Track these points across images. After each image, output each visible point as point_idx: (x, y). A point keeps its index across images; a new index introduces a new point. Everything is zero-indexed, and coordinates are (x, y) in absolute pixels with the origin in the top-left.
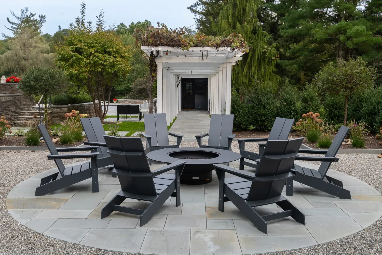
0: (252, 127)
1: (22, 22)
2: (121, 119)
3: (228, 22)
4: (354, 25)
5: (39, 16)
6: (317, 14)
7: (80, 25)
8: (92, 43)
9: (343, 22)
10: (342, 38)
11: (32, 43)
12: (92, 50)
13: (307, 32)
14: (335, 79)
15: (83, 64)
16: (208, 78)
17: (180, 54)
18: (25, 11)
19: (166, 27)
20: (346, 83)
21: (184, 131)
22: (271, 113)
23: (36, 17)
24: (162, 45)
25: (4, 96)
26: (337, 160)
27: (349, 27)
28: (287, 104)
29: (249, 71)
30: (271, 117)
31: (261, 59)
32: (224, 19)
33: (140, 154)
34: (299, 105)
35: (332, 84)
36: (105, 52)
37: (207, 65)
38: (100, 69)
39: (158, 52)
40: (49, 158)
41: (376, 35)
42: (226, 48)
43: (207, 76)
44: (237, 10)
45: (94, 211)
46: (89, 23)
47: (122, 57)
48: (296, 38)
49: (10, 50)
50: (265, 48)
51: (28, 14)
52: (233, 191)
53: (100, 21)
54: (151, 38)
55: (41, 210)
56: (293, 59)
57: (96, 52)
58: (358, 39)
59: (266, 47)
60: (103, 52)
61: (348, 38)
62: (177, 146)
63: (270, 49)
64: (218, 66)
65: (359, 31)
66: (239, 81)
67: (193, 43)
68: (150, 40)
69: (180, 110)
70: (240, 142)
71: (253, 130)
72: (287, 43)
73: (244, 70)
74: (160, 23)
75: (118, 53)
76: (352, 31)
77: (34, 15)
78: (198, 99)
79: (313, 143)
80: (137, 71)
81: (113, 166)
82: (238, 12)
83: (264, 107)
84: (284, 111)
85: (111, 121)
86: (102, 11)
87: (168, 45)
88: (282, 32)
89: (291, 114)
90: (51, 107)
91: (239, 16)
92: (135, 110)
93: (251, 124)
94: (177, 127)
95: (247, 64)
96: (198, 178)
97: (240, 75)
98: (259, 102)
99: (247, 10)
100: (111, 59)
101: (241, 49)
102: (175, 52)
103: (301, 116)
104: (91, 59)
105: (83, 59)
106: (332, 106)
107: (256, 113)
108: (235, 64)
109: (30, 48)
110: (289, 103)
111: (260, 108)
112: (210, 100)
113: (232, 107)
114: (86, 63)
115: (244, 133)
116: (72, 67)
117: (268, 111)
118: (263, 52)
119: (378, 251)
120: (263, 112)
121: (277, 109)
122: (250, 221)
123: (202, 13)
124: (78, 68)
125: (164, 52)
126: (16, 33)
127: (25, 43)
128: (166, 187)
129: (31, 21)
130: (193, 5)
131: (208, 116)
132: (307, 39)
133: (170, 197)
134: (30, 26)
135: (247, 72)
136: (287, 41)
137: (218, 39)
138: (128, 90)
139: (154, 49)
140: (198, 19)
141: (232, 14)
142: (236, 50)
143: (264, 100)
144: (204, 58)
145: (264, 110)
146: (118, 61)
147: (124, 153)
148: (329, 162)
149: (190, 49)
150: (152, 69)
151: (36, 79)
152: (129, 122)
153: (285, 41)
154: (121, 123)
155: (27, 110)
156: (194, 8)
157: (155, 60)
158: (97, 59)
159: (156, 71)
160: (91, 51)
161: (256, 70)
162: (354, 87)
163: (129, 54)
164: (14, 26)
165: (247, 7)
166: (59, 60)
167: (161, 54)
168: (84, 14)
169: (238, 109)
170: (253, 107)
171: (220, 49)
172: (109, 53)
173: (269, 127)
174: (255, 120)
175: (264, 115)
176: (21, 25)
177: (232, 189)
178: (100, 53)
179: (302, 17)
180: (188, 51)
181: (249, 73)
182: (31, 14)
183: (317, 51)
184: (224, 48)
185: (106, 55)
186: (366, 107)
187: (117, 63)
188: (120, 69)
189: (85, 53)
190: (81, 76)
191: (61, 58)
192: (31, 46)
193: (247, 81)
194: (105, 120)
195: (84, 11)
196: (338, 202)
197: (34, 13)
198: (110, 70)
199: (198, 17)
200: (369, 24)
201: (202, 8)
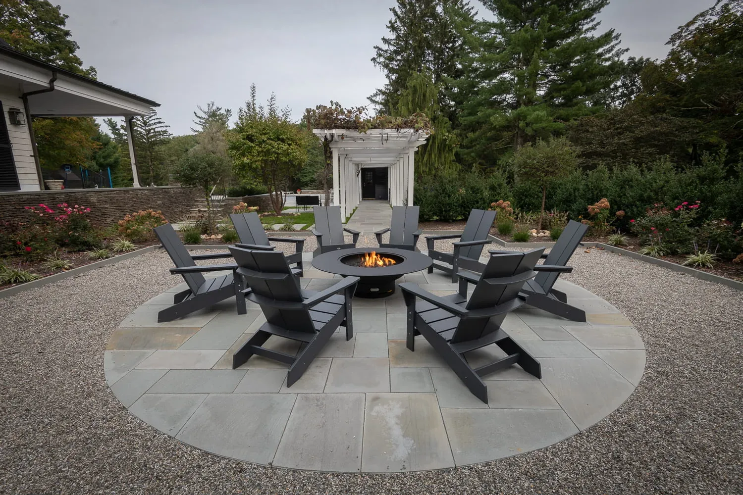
0: (435, 218)
1: (209, 117)
2: (301, 210)
3: (408, 109)
4: (534, 111)
5: (226, 110)
6: (495, 101)
7: (252, 110)
8: (264, 129)
9: (523, 108)
10: (521, 124)
11: (219, 136)
12: (265, 138)
13: (486, 120)
14: (535, 162)
15: (255, 153)
16: (388, 168)
17: (357, 139)
18: (211, 105)
19: (340, 106)
20: (547, 167)
21: (363, 223)
22: (456, 202)
23: (222, 111)
24: (336, 127)
25: (173, 188)
26: (569, 270)
27: (528, 112)
28: (473, 192)
29: (430, 159)
30: (456, 206)
31: (441, 147)
32: (403, 106)
33: (284, 277)
34: (486, 193)
35: (530, 168)
36: (279, 139)
37: (388, 151)
38: (274, 158)
39: (332, 136)
40: (173, 272)
41: (558, 120)
42: (408, 129)
43: (386, 165)
44: (417, 96)
45: (227, 353)
46: (261, 108)
47: (297, 144)
48: (473, 128)
49: (199, 144)
50: (445, 136)
51: (215, 108)
52: (430, 325)
53: (271, 105)
54: (323, 119)
55: (153, 350)
56: (470, 148)
57: (269, 139)
58: (538, 125)
59: (447, 134)
60: (276, 140)
61: (528, 125)
62: (353, 246)
63: (450, 136)
64: (401, 153)
65: (539, 117)
66: (419, 170)
67: (372, 125)
68: (323, 122)
69: (361, 200)
70: (428, 239)
71: (437, 221)
72: (465, 132)
73: (424, 158)
74: (334, 102)
75: (292, 140)
76: (532, 117)
77: (220, 109)
78: (378, 189)
79: (505, 235)
80: (321, 163)
81: (249, 289)
82: (418, 98)
83: (449, 196)
84: (470, 200)
85: (290, 213)
86: (273, 94)
87: (343, 128)
88: (461, 120)
89: (477, 202)
90: (226, 199)
91: (419, 103)
92: (314, 201)
93: (435, 214)
94: (357, 218)
95: (427, 152)
96: (377, 290)
98: (444, 191)
99: (427, 94)
100: (285, 147)
101: (425, 131)
102: (351, 136)
103: (489, 204)
104: (263, 146)
105: (255, 147)
106: (522, 194)
107: (439, 202)
108: (417, 149)
109: (217, 142)
110: (475, 190)
111: (445, 197)
112: (390, 190)
113: (415, 196)
114: (258, 152)
115: (427, 223)
116: (244, 156)
117: (453, 200)
118: (443, 140)
119: (687, 448)
120: (448, 202)
121: (462, 198)
122: (453, 371)
123: (381, 103)
124: (250, 157)
125: (339, 136)
126: (204, 127)
127: (213, 137)
128: (330, 317)
129: (218, 115)
130: (373, 95)
131: (389, 205)
132: (485, 127)
133: (339, 326)
134: (217, 121)
135: (427, 161)
136: (465, 130)
138: (313, 181)
139: (327, 132)
140: (377, 110)
141: (412, 101)
142: (420, 131)
143: (449, 188)
144: (384, 142)
145: (449, 199)
146: (292, 149)
147: (261, 273)
148: (557, 273)
149: (368, 132)
150: (327, 155)
151: (193, 168)
152: (308, 213)
153: (463, 129)
154: (299, 214)
155: (201, 202)
156: (374, 99)
157: (329, 146)
158: (270, 147)
159: (331, 158)
160: (263, 138)
161: (437, 158)
162: (556, 171)
163: (305, 142)
164: (202, 121)
165: (427, 92)
166: (230, 149)
167: (336, 138)
168: (254, 98)
169: (421, 199)
170: (436, 197)
171: (402, 131)
172: (283, 141)
173: (454, 217)
174: (439, 210)
175: (448, 204)
176: (208, 119)
177: (427, 322)
178: (272, 140)
179: (480, 104)
180: (366, 133)
181: (430, 161)
182: (218, 108)
183: (496, 139)
184: (406, 130)
185: (279, 142)
186: (560, 194)
187: (292, 151)
188: (295, 158)
189: (257, 141)
190: (254, 166)
191: (232, 146)
192: (218, 140)
193: (427, 170)
194: (283, 212)
195: (254, 94)
196: (570, 327)
197: (220, 108)
198: (284, 159)
199: (379, 107)
200: (549, 109)
201: (381, 98)
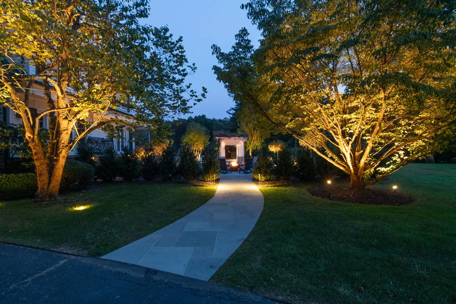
102: (226, 138)
157: (220, 141)
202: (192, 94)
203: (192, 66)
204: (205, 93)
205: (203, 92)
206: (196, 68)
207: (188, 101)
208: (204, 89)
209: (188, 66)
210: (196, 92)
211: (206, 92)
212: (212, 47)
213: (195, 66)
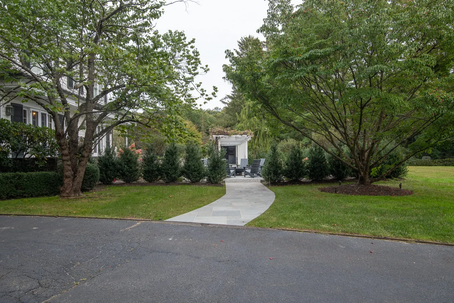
16: (236, 146)
17: (227, 137)
29: (258, 141)
31: (264, 135)
36: (192, 136)
39: (219, 137)
50: (266, 130)
64: (242, 142)
68: (217, 133)
73: (255, 141)
97: (253, 144)
100: (195, 139)
102: (225, 137)
123: (228, 104)
125: (221, 137)
130: (223, 98)
137: (242, 132)
142: (249, 136)
144: (237, 139)
156: (224, 101)
157: (218, 140)
158: (189, 139)
159: (218, 144)
161: (262, 141)
172: (194, 136)
180: (231, 137)
184: (244, 135)
187: (197, 141)
199: (227, 106)
201: (229, 101)
202: (202, 93)
203: (205, 67)
204: (215, 92)
205: (213, 91)
206: (208, 70)
207: (196, 99)
208: (215, 89)
209: (201, 68)
210: (206, 91)
211: (217, 91)
212: (225, 52)
213: (208, 67)
